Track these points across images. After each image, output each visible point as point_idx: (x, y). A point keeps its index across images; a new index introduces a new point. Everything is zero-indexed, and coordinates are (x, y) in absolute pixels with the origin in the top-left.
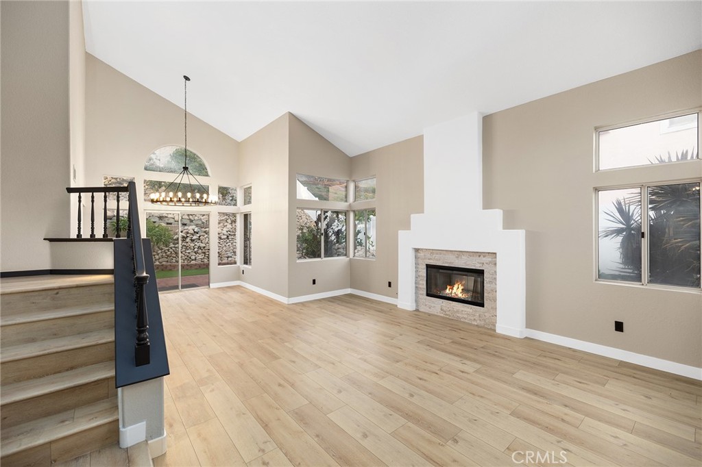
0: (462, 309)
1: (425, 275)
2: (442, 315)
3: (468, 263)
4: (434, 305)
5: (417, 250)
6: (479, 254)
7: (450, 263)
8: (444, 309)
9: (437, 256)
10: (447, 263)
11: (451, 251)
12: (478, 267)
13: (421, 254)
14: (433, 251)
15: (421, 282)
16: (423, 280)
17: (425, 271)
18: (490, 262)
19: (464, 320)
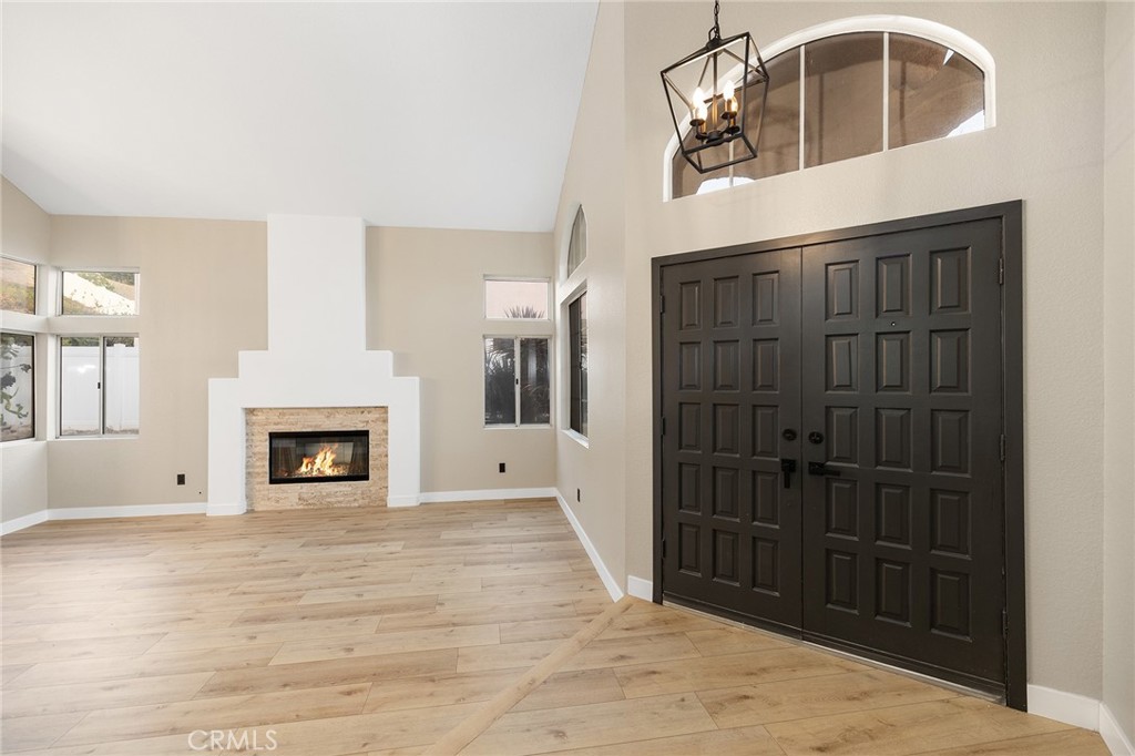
0: (336, 490)
1: (268, 450)
2: (301, 507)
3: (345, 423)
4: (285, 495)
5: (250, 411)
6: (362, 410)
7: (316, 426)
8: (305, 496)
9: (292, 419)
10: (311, 426)
11: (317, 408)
12: (360, 427)
13: (260, 417)
14: (283, 411)
15: (258, 464)
16: (262, 459)
17: (268, 443)
18: (377, 419)
19: (339, 505)
